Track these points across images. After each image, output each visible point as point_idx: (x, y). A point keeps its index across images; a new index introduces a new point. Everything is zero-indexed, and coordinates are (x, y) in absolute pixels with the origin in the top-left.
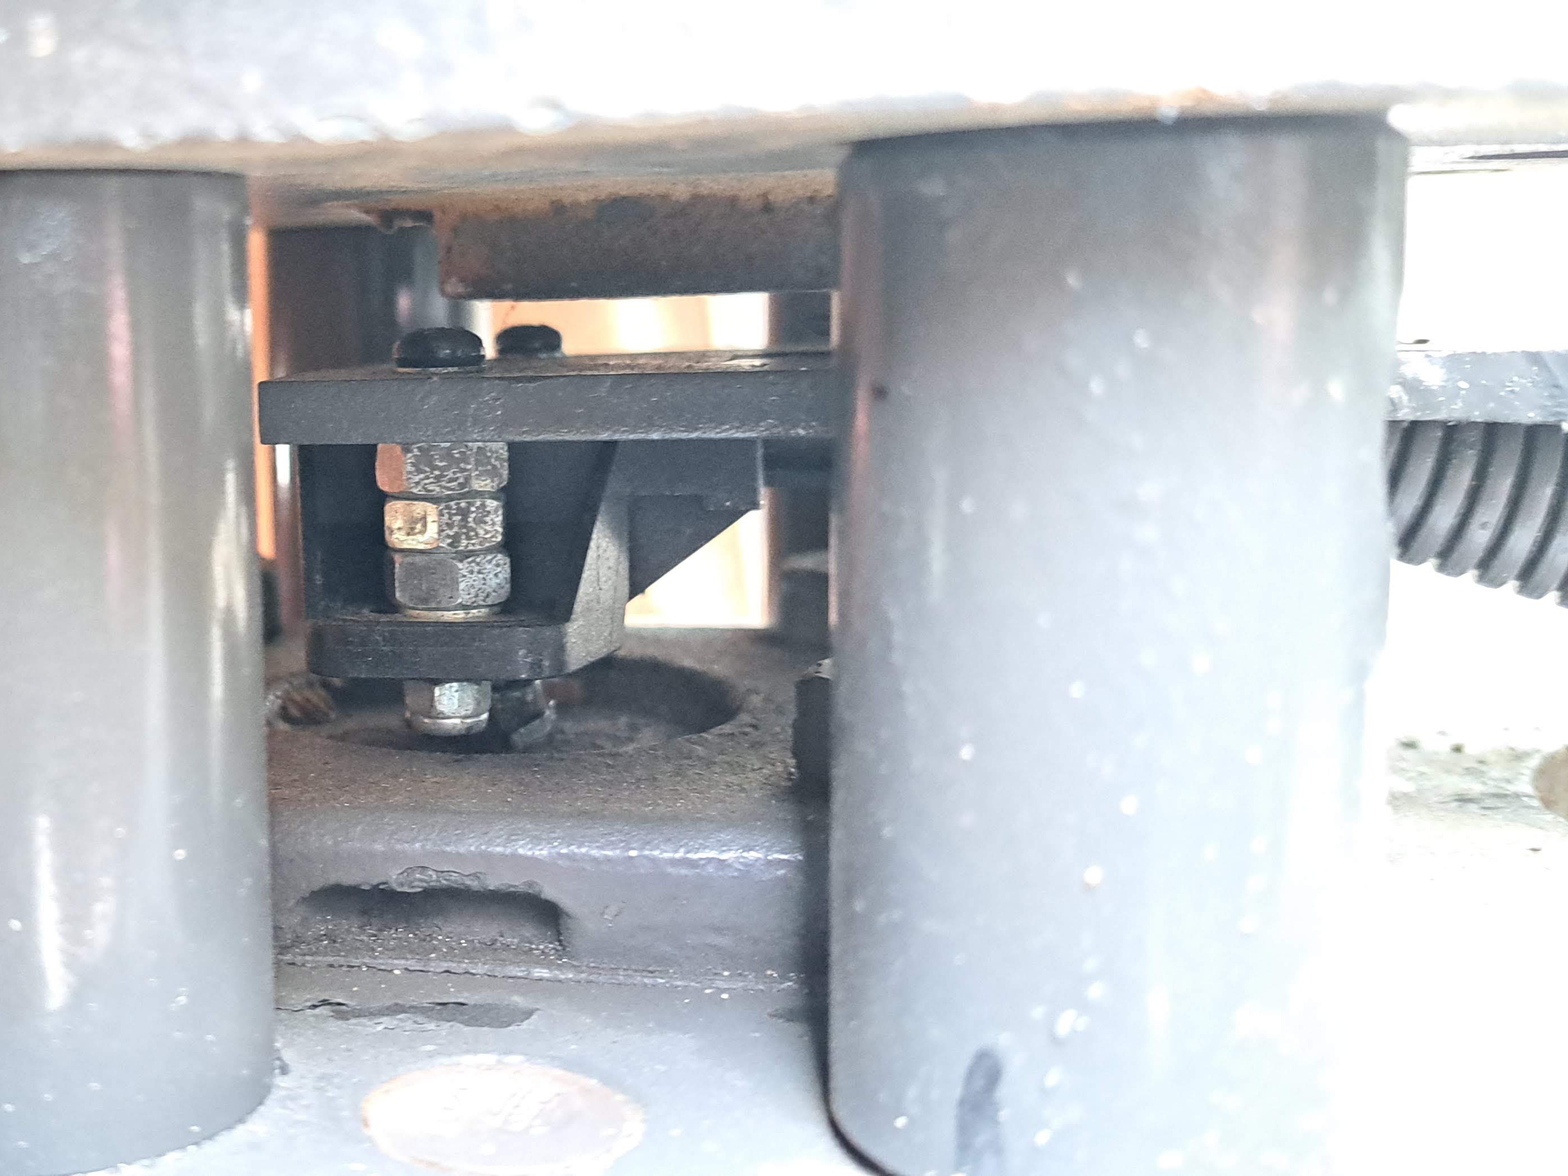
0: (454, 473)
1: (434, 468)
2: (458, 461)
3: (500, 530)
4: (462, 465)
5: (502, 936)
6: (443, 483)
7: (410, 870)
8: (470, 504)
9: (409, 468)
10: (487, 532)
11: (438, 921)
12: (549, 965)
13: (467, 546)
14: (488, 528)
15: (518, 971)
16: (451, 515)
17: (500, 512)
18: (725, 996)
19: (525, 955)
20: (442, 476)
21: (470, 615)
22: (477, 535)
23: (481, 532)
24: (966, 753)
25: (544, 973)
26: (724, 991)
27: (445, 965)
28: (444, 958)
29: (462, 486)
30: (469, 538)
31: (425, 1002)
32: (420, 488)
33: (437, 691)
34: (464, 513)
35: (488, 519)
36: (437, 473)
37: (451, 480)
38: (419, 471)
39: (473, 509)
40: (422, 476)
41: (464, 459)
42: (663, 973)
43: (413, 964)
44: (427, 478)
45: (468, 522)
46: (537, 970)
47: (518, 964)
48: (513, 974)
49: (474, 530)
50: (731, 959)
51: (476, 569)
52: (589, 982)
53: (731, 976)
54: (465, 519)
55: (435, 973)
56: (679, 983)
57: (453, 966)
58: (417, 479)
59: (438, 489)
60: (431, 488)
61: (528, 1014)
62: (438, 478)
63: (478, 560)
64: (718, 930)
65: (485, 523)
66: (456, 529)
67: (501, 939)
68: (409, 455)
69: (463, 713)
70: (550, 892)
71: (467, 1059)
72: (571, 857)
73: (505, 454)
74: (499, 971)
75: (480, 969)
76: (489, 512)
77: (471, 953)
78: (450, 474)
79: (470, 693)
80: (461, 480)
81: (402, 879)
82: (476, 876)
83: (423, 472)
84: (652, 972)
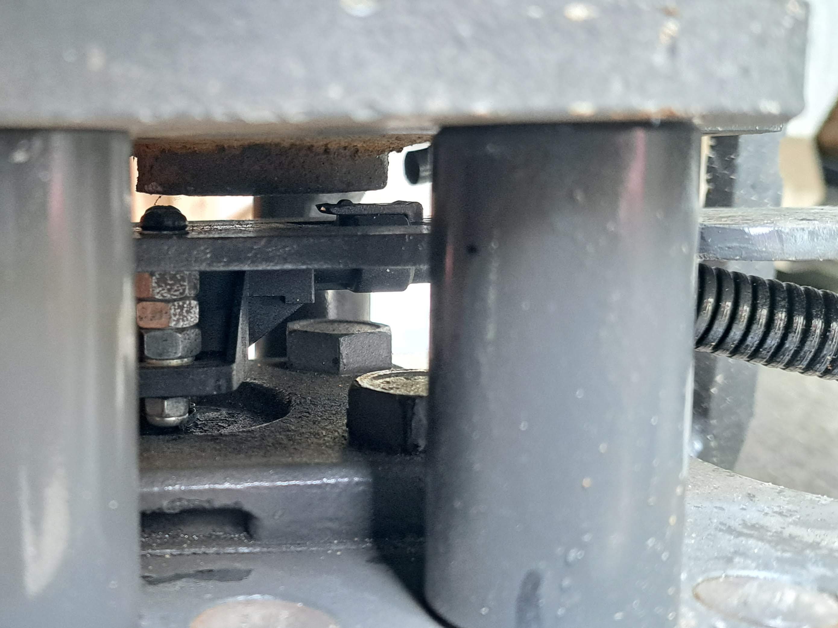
0: (178, 287)
1: (167, 284)
2: (179, 281)
3: (198, 316)
4: (182, 283)
5: (214, 531)
6: (172, 293)
7: (173, 501)
8: (184, 303)
9: (154, 285)
10: (192, 318)
11: (182, 528)
12: (247, 546)
13: (183, 325)
14: (192, 315)
15: (231, 550)
16: (175, 309)
17: (198, 307)
18: (339, 553)
19: (231, 542)
20: (171, 289)
21: (184, 362)
22: (187, 320)
23: (189, 318)
24: (523, 426)
25: (245, 550)
26: (338, 551)
27: (193, 550)
28: (190, 546)
29: (181, 294)
30: (183, 321)
31: (191, 571)
32: (159, 295)
33: (166, 403)
34: (181, 308)
35: (192, 311)
36: (168, 287)
37: (176, 291)
38: (159, 286)
39: (185, 306)
40: (160, 289)
41: (183, 279)
42: (304, 544)
43: (175, 551)
44: (163, 290)
45: (183, 313)
46: (240, 548)
47: (230, 546)
48: (229, 551)
49: (186, 317)
50: (337, 534)
51: (187, 337)
52: (269, 552)
53: (338, 543)
54: (182, 310)
55: (188, 555)
56: (314, 549)
57: (197, 550)
58: (158, 290)
59: (169, 296)
60: (165, 295)
61: (249, 572)
62: (169, 290)
63: (188, 332)
64: (331, 520)
65: (191, 313)
66: (177, 317)
67: (214, 533)
68: (154, 278)
69: (179, 414)
70: (248, 507)
71: (230, 600)
72: (257, 488)
73: (198, 277)
74: (222, 551)
75: (213, 550)
76: (192, 307)
77: (201, 542)
78: (176, 288)
79: (182, 404)
80: (181, 291)
81: (170, 506)
82: (209, 501)
83: (162, 286)
84: (299, 544)
